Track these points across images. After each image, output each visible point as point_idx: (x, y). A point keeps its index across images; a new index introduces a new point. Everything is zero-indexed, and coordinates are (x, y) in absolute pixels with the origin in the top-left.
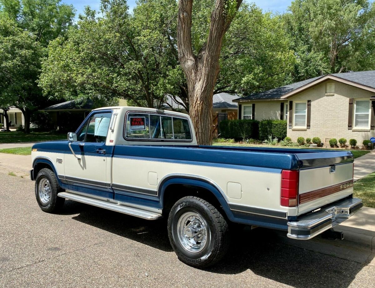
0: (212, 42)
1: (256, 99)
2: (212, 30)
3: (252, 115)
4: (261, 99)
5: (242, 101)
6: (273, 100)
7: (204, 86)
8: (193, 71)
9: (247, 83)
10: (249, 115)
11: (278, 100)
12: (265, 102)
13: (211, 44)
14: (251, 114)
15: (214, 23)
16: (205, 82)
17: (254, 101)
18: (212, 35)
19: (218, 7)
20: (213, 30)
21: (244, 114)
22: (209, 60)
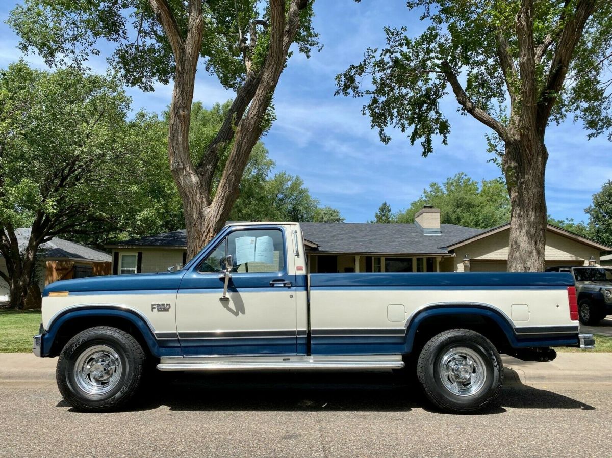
0: (240, 158)
1: (144, 245)
2: (242, 143)
3: (136, 269)
4: (154, 245)
5: (121, 247)
6: (173, 248)
7: (221, 212)
8: (198, 191)
9: (146, 220)
10: (131, 269)
11: (180, 248)
12: (159, 250)
13: (238, 159)
14: (134, 268)
15: (246, 135)
16: (222, 208)
17: (143, 247)
18: (241, 148)
19: (254, 115)
20: (244, 142)
21: (122, 267)
22: (232, 179)
